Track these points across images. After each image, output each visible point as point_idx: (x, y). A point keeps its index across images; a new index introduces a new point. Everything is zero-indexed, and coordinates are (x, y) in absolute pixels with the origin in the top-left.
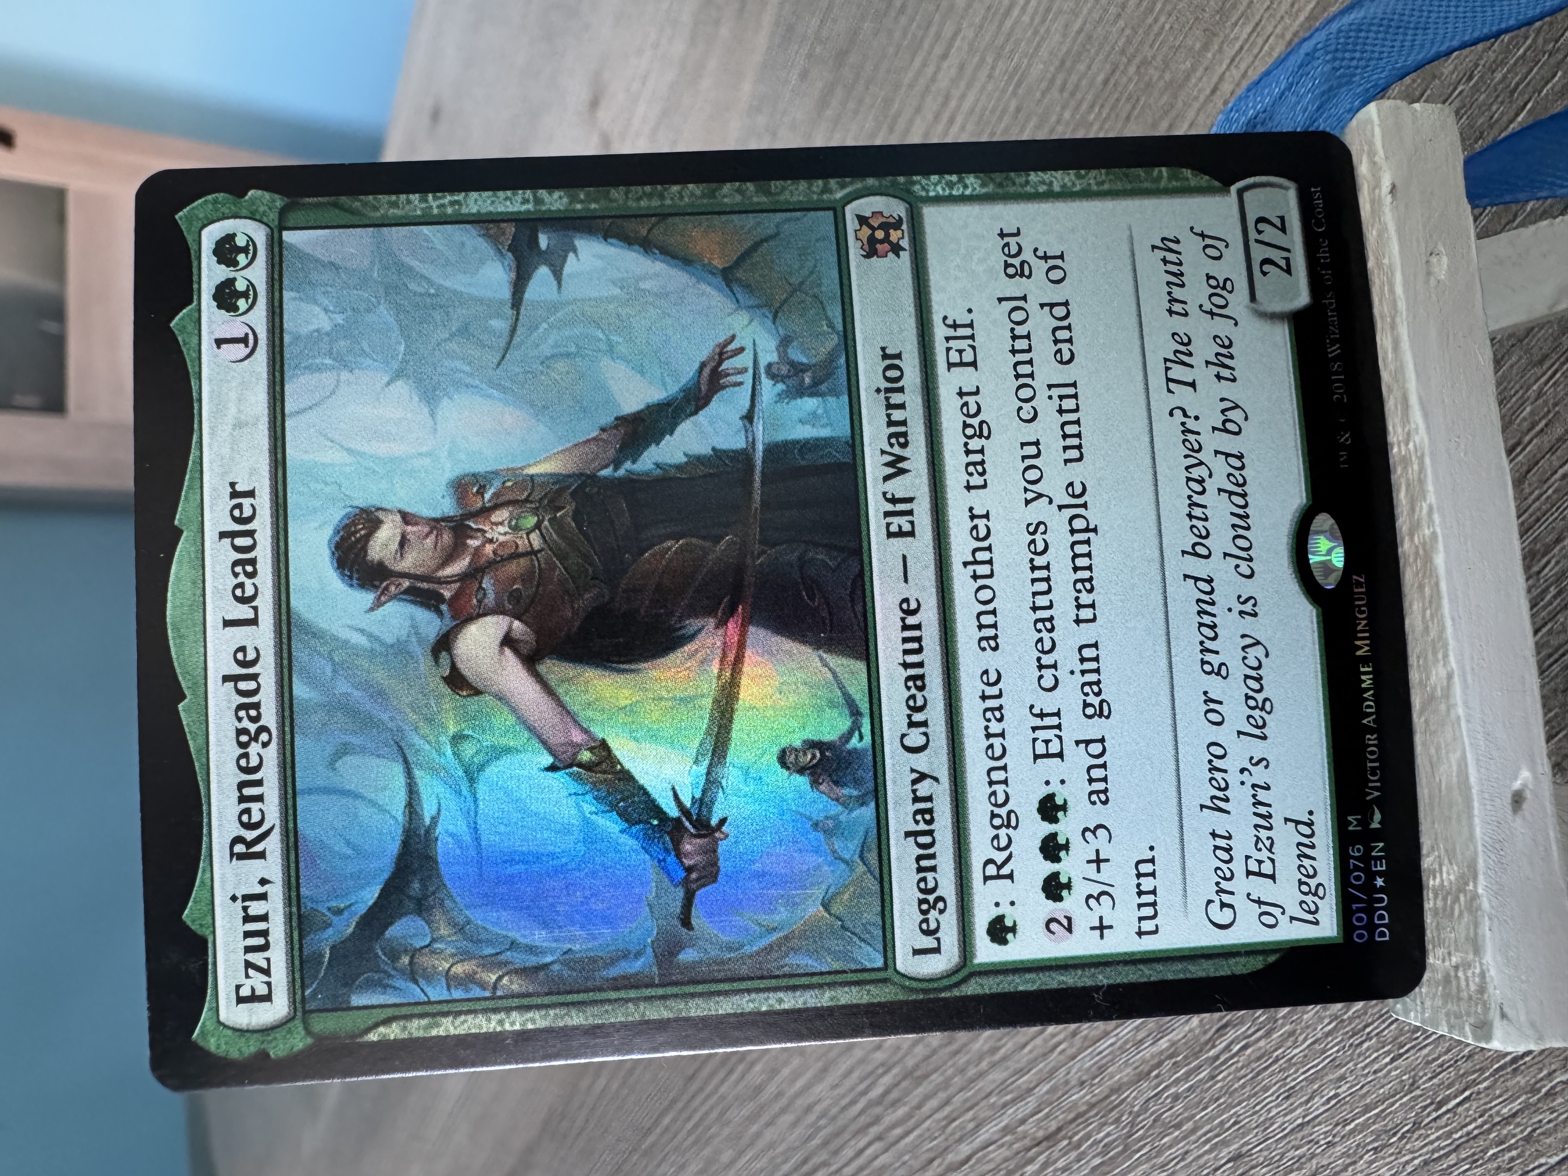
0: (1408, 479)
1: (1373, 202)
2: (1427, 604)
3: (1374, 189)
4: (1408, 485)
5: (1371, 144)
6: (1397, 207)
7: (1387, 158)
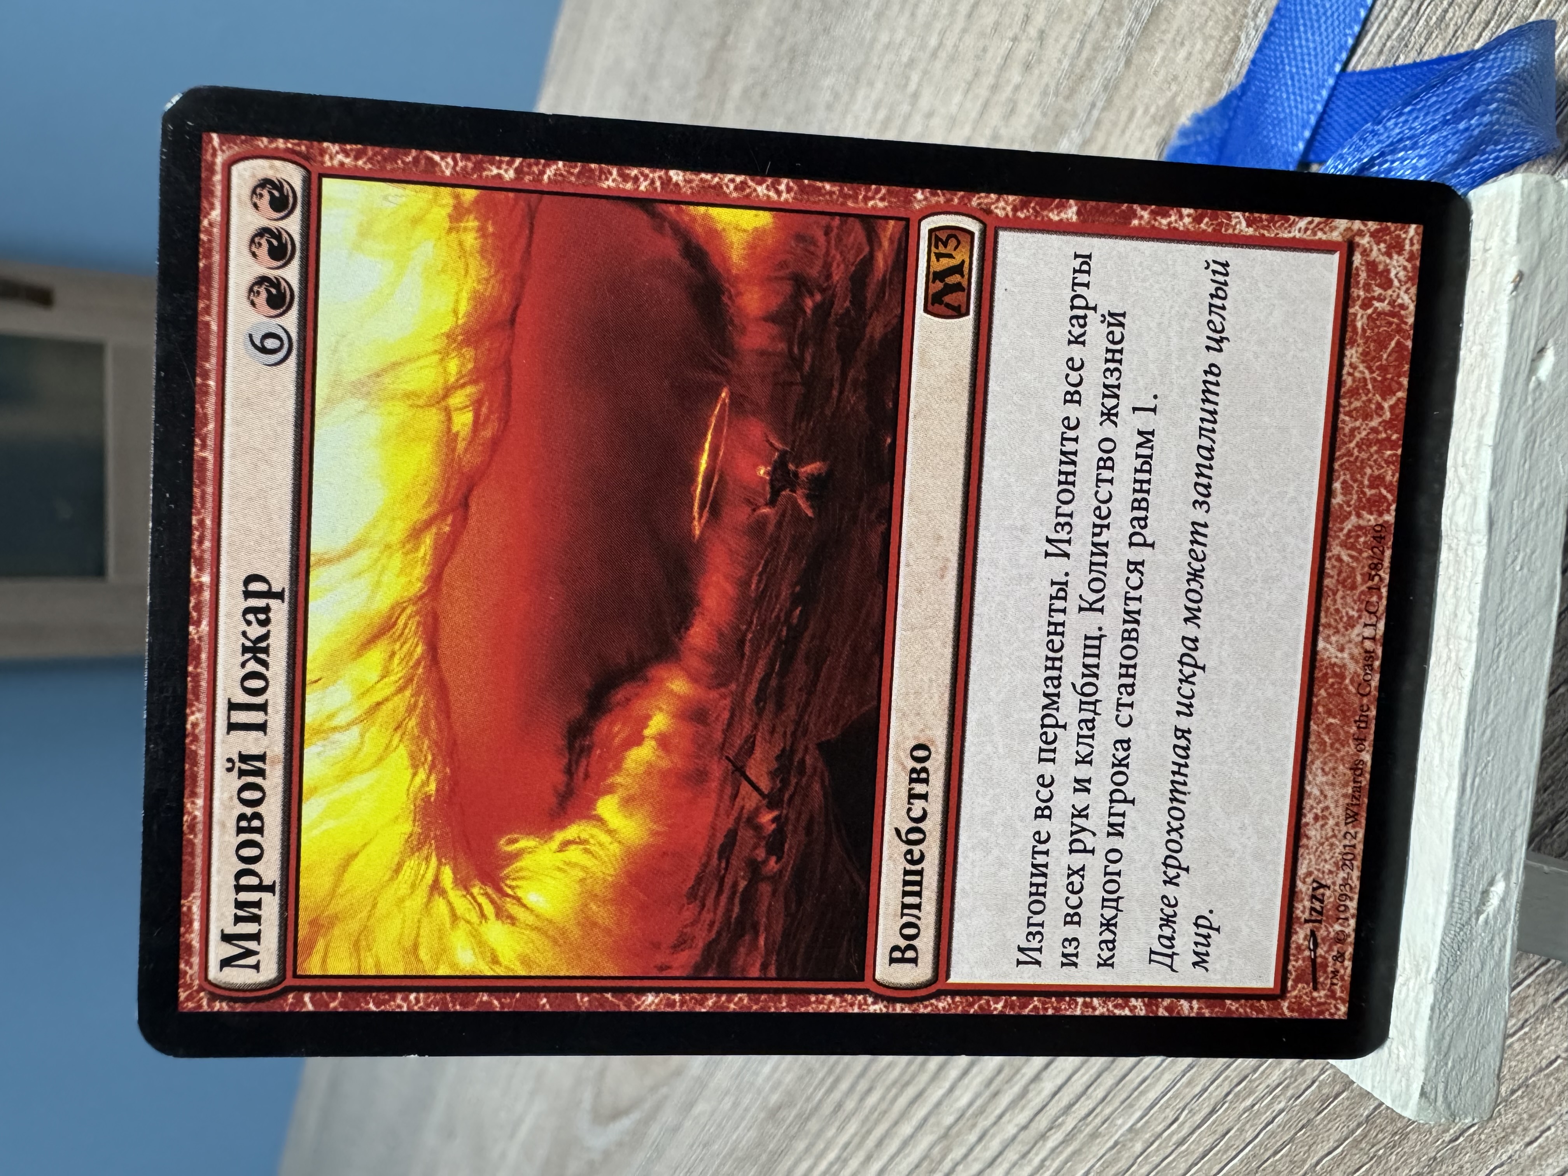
0: (1457, 583)
1: (1493, 284)
2: (1446, 710)
3: (1498, 271)
4: (1457, 589)
5: (1506, 223)
6: (1516, 297)
7: (1519, 241)
